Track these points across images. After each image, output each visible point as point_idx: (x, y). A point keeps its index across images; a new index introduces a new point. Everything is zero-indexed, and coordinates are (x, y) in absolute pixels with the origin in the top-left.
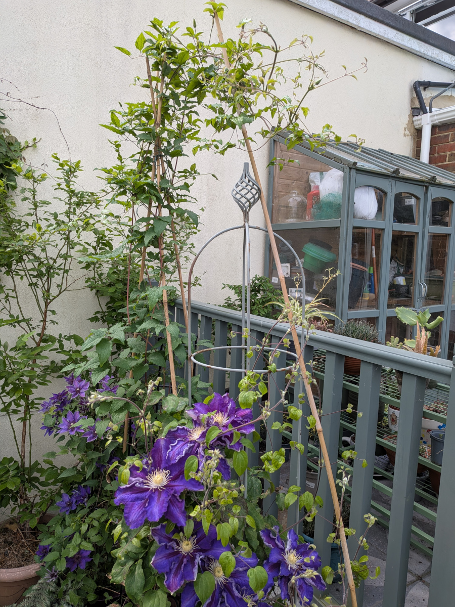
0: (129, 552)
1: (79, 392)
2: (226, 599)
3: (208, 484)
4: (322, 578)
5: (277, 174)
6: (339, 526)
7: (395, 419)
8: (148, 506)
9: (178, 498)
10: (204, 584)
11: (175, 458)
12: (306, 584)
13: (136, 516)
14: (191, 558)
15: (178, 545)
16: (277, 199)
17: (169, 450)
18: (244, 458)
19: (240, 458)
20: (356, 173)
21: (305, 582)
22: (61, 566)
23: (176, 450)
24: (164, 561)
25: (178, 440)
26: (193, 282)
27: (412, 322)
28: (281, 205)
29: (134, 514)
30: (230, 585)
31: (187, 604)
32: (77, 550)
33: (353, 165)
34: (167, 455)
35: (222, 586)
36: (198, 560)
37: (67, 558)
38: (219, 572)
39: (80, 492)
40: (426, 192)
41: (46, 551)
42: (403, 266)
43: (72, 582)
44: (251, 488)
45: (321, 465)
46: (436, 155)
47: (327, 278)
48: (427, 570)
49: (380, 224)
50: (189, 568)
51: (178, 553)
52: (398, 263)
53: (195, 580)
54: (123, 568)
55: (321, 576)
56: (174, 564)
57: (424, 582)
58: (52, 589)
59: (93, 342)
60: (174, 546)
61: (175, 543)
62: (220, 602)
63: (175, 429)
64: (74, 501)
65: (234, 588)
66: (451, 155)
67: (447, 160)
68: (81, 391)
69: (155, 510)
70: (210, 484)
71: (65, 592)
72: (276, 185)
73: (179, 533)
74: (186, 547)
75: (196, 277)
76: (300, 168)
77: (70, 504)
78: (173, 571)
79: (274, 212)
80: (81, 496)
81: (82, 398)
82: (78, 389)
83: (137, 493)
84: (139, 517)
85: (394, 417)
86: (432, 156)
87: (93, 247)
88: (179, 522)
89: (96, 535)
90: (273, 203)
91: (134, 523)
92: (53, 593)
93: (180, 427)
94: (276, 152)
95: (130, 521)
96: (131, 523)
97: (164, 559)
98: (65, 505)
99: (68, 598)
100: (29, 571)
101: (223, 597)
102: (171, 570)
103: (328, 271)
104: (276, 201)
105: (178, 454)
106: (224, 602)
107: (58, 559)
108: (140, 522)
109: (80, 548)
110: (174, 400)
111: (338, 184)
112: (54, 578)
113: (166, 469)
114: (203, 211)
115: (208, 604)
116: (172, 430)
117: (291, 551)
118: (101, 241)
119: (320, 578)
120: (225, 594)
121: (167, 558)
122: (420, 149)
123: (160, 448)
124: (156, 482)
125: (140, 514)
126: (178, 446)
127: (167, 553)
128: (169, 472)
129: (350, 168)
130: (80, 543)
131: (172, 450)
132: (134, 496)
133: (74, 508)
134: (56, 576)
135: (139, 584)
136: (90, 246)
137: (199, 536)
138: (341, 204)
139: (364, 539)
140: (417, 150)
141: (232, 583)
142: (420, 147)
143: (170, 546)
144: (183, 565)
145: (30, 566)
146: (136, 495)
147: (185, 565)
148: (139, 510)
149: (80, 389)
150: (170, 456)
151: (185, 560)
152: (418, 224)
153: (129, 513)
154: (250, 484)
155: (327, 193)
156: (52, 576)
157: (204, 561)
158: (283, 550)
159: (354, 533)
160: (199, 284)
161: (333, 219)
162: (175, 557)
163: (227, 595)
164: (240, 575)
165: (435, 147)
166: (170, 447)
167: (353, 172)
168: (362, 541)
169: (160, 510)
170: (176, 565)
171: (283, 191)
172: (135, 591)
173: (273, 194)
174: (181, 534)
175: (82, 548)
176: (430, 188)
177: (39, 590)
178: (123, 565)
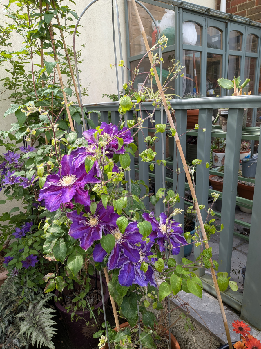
0: (54, 233)
1: (14, 160)
2: (124, 252)
3: (102, 162)
4: (185, 238)
5: (131, 22)
6: (195, 201)
7: (217, 159)
8: (62, 196)
9: (83, 189)
10: (108, 242)
11: (78, 164)
12: (175, 242)
13: (54, 203)
14: (97, 228)
15: (87, 222)
16: (132, 40)
17: (73, 161)
18: (128, 158)
19: (125, 158)
20: (183, 11)
21: (174, 241)
22: (20, 266)
23: (78, 160)
24: (78, 232)
25: (79, 154)
26: (83, 93)
27: (229, 87)
28: (135, 44)
29: (52, 202)
30: (126, 244)
31: (98, 258)
32: (27, 255)
33: (181, 5)
34: (72, 163)
35: (120, 244)
36: (102, 227)
37: (22, 261)
38: (117, 236)
39: (27, 226)
40: (227, 26)
41: (9, 260)
42: (212, 84)
43: (29, 276)
44: (133, 190)
45: (178, 172)
46: (230, 8)
47: (171, 68)
48: (238, 244)
49: (200, 48)
50: (96, 234)
51: (88, 227)
52: (209, 82)
53: (101, 238)
54: (51, 244)
55: (184, 237)
56: (86, 234)
57: (237, 250)
58: (16, 281)
59: (13, 110)
60: (84, 223)
61: (85, 221)
62: (120, 255)
63: (76, 149)
64: (24, 231)
65: (129, 245)
66: (240, 6)
67: (237, 11)
68: (15, 159)
69: (67, 196)
70: (104, 162)
71: (26, 282)
72: (131, 29)
73: (87, 213)
74: (93, 222)
75: (84, 89)
76: (145, 18)
77: (21, 233)
78: (85, 238)
79: (131, 48)
80: (27, 228)
81: (16, 164)
82: (13, 159)
83: (54, 191)
84: (56, 203)
85: (216, 158)
86: (228, 9)
87: (11, 73)
88: (86, 204)
89: (39, 246)
90: (130, 42)
91: (53, 208)
92: (17, 283)
93: (80, 147)
94: (129, 6)
95: (50, 207)
96: (50, 208)
97: (78, 231)
98: (18, 234)
99: (27, 285)
100: (3, 275)
101: (122, 252)
102: (83, 237)
103: (171, 62)
104: (132, 41)
105: (80, 162)
106: (123, 254)
107: (17, 263)
108: (57, 206)
109: (29, 253)
110: (73, 135)
111: (172, 21)
112: (16, 274)
113: (73, 174)
114: (84, 47)
115: (112, 256)
116: (74, 150)
117: (163, 224)
118: (16, 68)
119: (184, 238)
120: (123, 250)
121: (80, 231)
122: (220, 5)
123: (67, 161)
124: (67, 182)
125: (57, 201)
126: (79, 157)
127: (80, 227)
128: (75, 176)
129: (179, 8)
130: (29, 251)
131: (75, 161)
132: (52, 193)
133: (24, 235)
134: (17, 273)
135: (63, 251)
136: (10, 72)
137: (101, 215)
138: (174, 35)
139: (211, 209)
140: (218, 6)
141: (127, 242)
142: (220, 4)
143: (81, 223)
144: (92, 233)
145: (3, 273)
146: (53, 193)
147: (93, 232)
148: (56, 199)
149: (14, 158)
150: (74, 164)
151: (93, 230)
152: (222, 49)
153: (48, 202)
154: (132, 188)
155: (165, 29)
156: (15, 273)
157: (107, 231)
158: (158, 225)
159: (204, 207)
160: (87, 94)
161: (170, 46)
162: (86, 230)
163: (124, 250)
164: (132, 237)
165: (230, 2)
166: (74, 159)
167: (181, 10)
168: (210, 211)
169: (71, 195)
170: (87, 235)
171: (135, 34)
172: (61, 255)
173: (129, 36)
174: (89, 214)
175: (30, 253)
176: (229, 23)
177: (8, 282)
178: (51, 242)
